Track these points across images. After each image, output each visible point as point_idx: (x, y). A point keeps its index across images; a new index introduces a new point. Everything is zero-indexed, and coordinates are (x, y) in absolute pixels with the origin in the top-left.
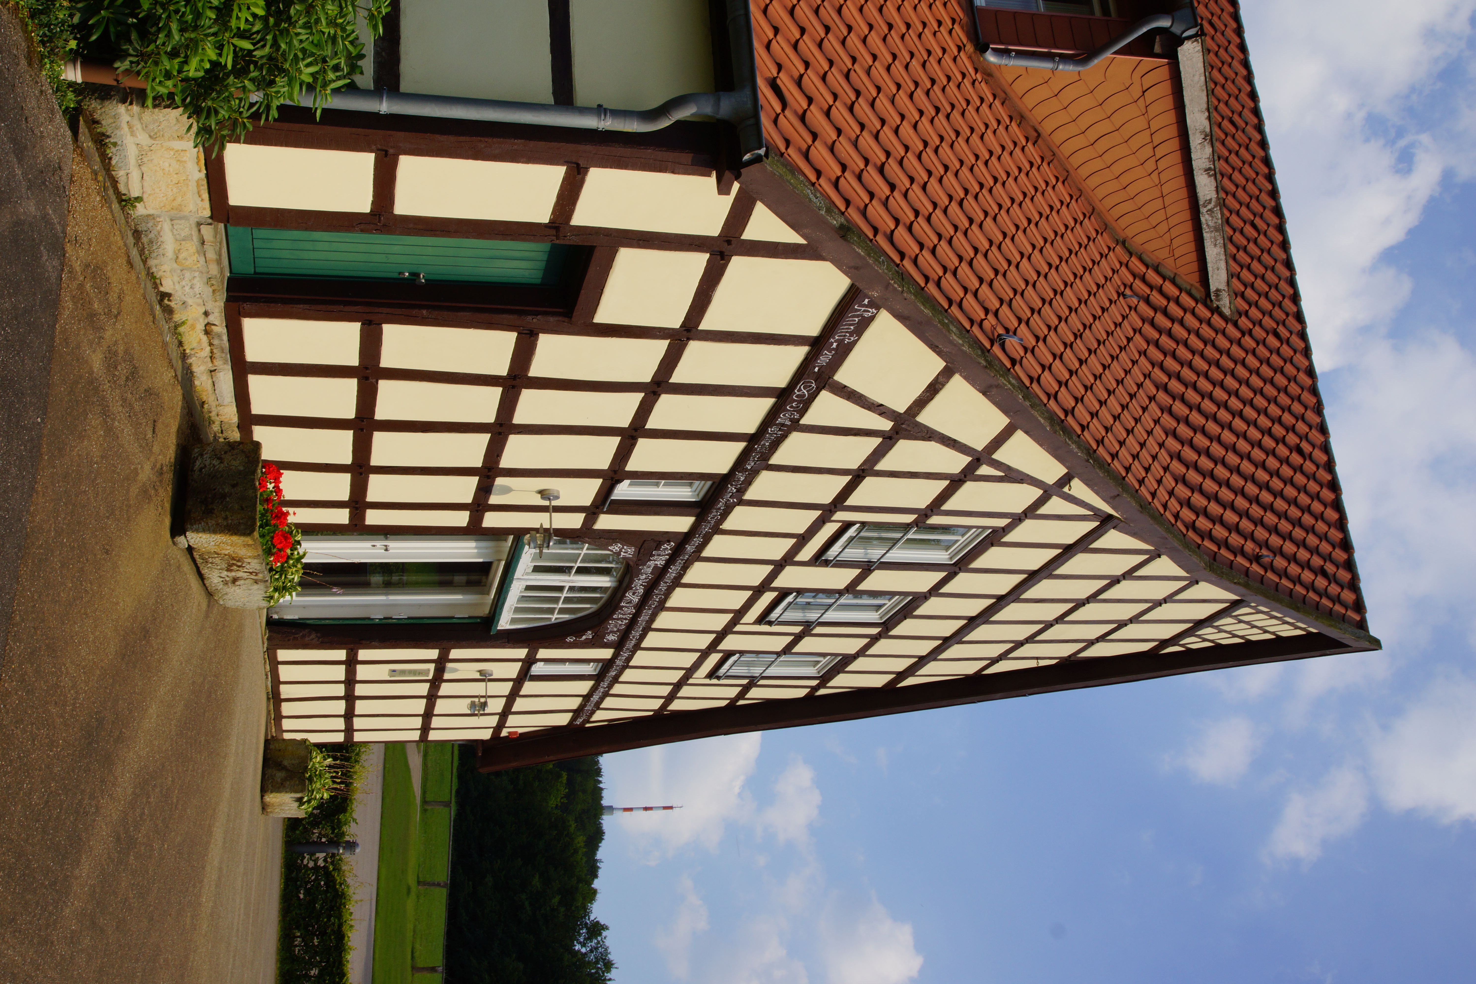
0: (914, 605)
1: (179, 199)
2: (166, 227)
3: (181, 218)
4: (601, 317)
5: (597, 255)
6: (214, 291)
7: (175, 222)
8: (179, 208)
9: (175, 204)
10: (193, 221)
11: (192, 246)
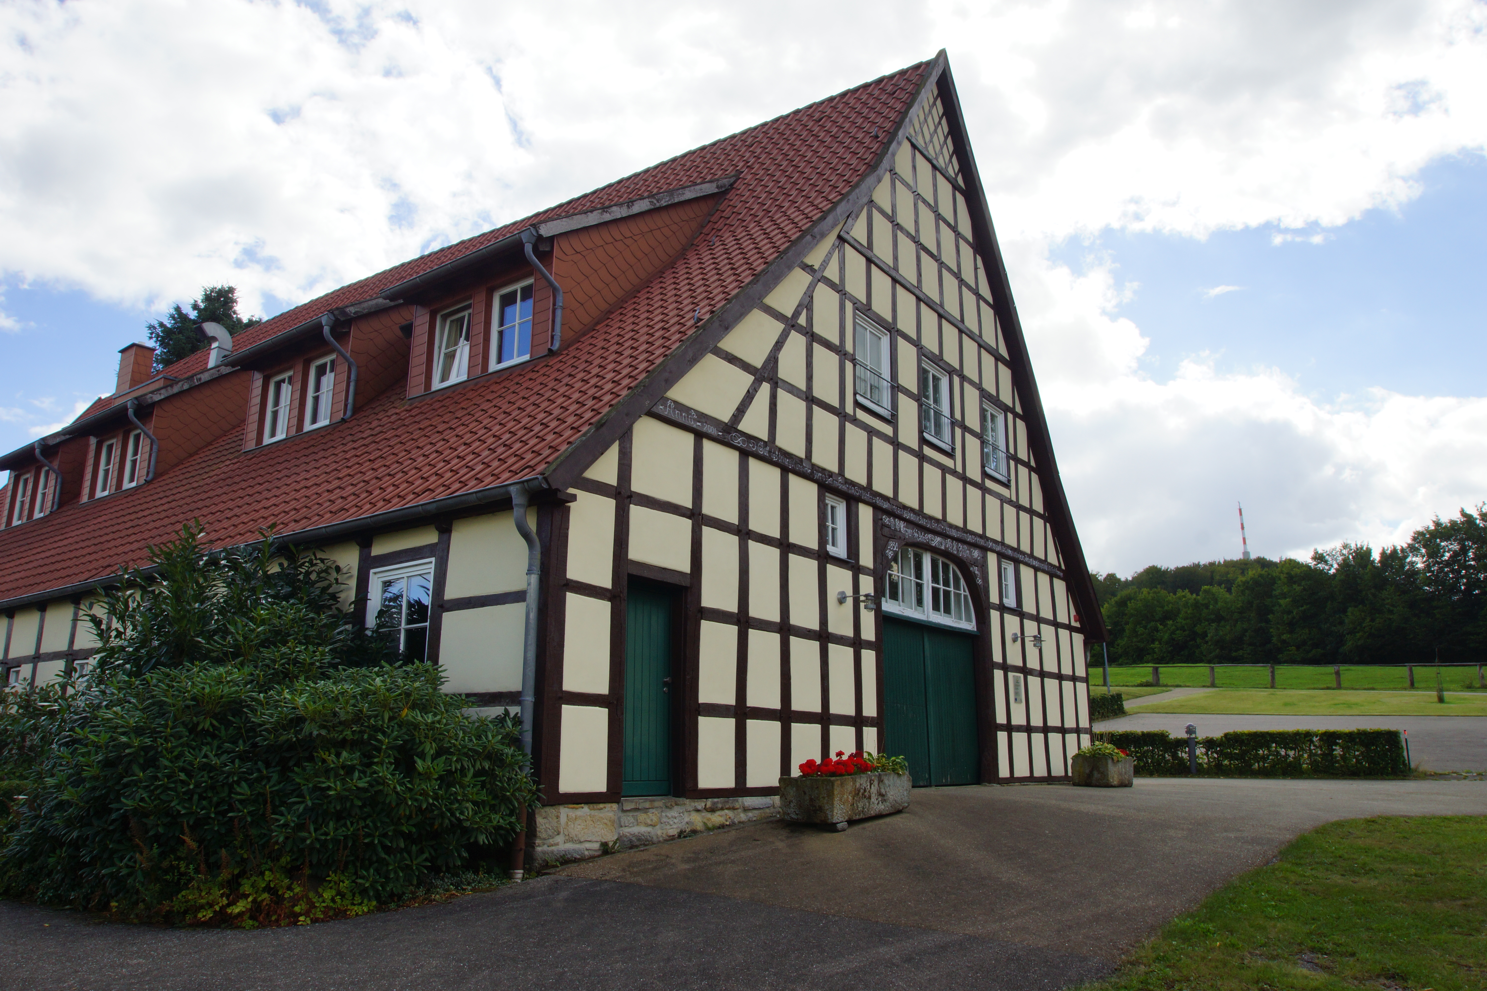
0: (930, 356)
1: (605, 821)
2: (626, 831)
3: (620, 821)
4: (685, 567)
5: (635, 572)
6: (676, 805)
7: (622, 824)
8: (613, 822)
9: (609, 823)
10: (621, 814)
11: (642, 817)
